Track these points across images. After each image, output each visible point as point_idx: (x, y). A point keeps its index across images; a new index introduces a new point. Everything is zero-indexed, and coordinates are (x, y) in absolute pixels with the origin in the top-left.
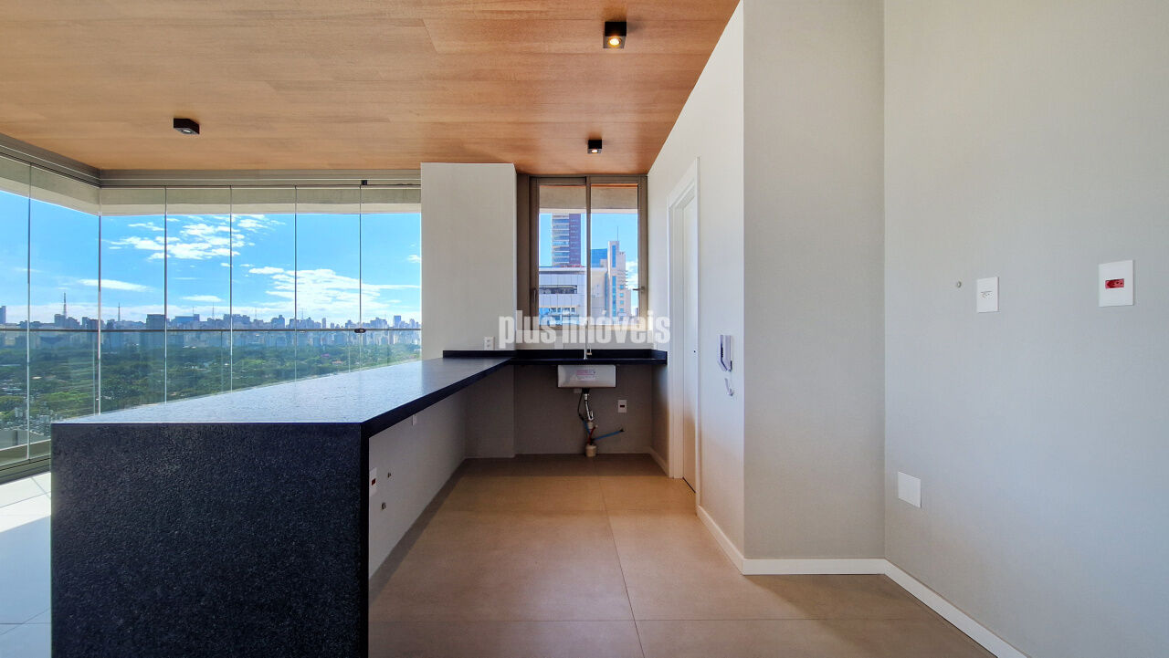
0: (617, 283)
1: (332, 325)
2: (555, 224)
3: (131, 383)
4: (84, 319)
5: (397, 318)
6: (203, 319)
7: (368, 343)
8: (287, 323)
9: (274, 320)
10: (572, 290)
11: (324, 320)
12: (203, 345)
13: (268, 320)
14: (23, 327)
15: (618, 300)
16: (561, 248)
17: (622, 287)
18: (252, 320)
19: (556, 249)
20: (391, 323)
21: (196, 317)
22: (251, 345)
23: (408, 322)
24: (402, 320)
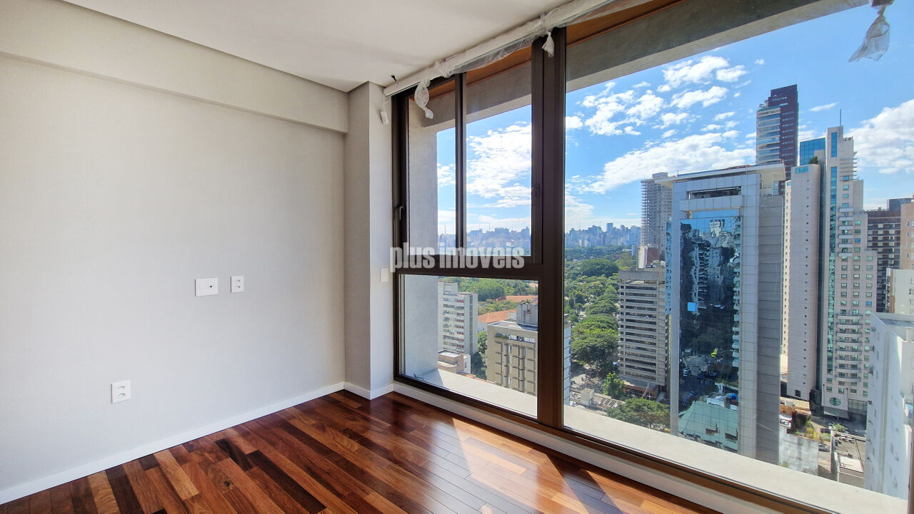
0: (838, 174)
2: (760, 122)
5: (610, 225)
6: (484, 232)
7: (586, 245)
10: (734, 192)
13: (519, 230)
15: (839, 194)
16: (769, 146)
17: (847, 178)
18: (510, 231)
19: (761, 148)
20: (604, 229)
21: (481, 231)
24: (614, 226)
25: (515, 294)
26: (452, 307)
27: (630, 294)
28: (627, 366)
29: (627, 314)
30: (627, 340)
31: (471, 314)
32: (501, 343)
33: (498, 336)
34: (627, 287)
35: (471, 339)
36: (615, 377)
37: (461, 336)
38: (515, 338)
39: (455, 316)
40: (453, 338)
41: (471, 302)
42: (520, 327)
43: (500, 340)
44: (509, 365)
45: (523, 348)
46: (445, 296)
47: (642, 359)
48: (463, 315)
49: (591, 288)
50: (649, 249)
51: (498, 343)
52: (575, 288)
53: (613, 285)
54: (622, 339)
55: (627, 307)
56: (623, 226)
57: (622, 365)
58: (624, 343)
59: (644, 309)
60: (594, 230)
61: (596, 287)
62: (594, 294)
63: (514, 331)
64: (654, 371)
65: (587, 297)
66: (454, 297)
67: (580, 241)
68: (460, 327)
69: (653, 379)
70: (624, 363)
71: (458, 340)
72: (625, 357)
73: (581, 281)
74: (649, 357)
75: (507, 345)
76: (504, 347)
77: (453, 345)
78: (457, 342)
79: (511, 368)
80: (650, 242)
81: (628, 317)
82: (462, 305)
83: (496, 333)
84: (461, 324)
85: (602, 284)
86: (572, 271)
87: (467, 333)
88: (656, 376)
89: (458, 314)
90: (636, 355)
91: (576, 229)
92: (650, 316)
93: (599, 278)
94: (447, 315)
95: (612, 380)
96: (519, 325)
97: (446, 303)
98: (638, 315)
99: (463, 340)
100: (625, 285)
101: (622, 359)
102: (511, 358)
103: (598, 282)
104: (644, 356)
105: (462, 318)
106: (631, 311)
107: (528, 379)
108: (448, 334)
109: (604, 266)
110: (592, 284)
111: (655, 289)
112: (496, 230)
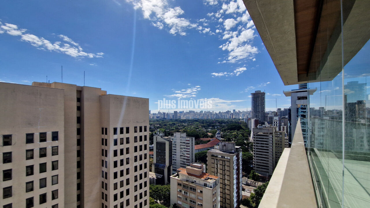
1: (215, 113)
3: (172, 127)
4: (163, 112)
5: (234, 110)
6: (185, 112)
7: (225, 118)
8: (204, 112)
9: (200, 112)
11: (213, 112)
12: (185, 119)
13: (199, 112)
14: (153, 114)
18: (195, 112)
20: (232, 112)
21: (183, 112)
22: (195, 118)
23: (237, 111)
24: (236, 111)
25: (203, 137)
26: (184, 143)
27: (257, 138)
28: (257, 167)
29: (257, 146)
30: (257, 157)
31: (192, 146)
32: (214, 159)
33: (213, 156)
34: (256, 135)
35: (192, 157)
36: (254, 172)
37: (189, 156)
38: (221, 157)
39: (185, 147)
40: (184, 156)
41: (192, 141)
42: (221, 152)
43: (214, 158)
44: (218, 168)
45: (225, 161)
46: (181, 139)
47: (263, 164)
48: (189, 146)
49: (233, 135)
50: (255, 120)
51: (213, 159)
52: (227, 135)
53: (241, 134)
54: (255, 156)
55: (257, 143)
56: (239, 111)
57: (255, 167)
58: (256, 158)
59: (263, 144)
60: (228, 112)
61: (235, 135)
62: (234, 138)
63: (220, 154)
64: (268, 169)
65: (232, 139)
66: (185, 139)
67: (223, 117)
68: (188, 151)
69: (268, 172)
70: (256, 166)
71: (187, 157)
72: (256, 163)
73: (228, 132)
74: (266, 163)
75: (217, 160)
76: (216, 161)
77: (184, 159)
78: (187, 158)
79: (219, 170)
80: (255, 117)
81: (257, 147)
82: (188, 142)
83: (211, 154)
84: (188, 150)
85: (237, 133)
86: (224, 128)
87: (191, 154)
88: (269, 171)
89: (187, 146)
90: (261, 163)
91: (221, 112)
92: (266, 147)
93: (235, 131)
94: (182, 147)
95: (253, 173)
96: (221, 151)
97: (181, 141)
98: (261, 146)
99: (189, 157)
100: (255, 134)
101: (255, 164)
102: (219, 165)
103: (235, 133)
104: (264, 163)
105: (189, 148)
106: (258, 145)
107: (227, 174)
108: (182, 155)
109: (236, 126)
110: (233, 133)
111: (268, 136)
112: (190, 111)
